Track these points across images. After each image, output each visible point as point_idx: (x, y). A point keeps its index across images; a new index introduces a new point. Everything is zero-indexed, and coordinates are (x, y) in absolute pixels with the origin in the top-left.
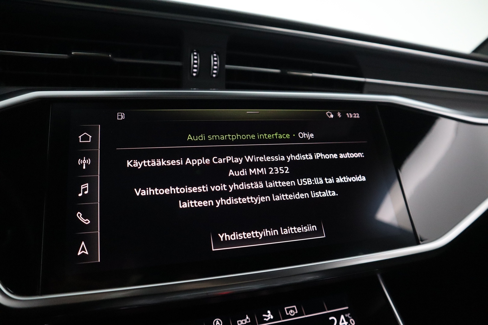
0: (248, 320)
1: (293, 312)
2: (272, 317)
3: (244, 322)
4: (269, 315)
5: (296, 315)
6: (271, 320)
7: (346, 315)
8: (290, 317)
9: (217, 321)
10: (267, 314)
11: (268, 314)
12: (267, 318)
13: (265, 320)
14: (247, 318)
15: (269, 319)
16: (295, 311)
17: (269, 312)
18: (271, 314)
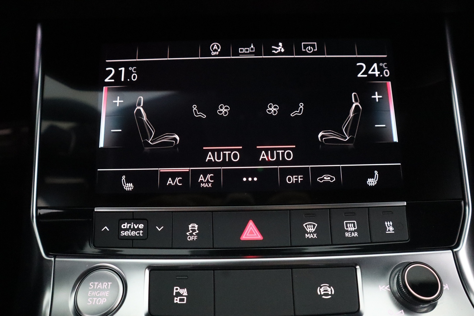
0: (252, 49)
1: (311, 49)
2: (283, 50)
3: (247, 50)
4: (280, 48)
5: (314, 53)
6: (280, 53)
7: (381, 64)
8: (305, 53)
9: (215, 45)
10: (278, 46)
11: (280, 46)
12: (276, 50)
13: (274, 53)
14: (252, 46)
15: (278, 52)
16: (314, 48)
17: (280, 44)
18: (283, 47)
